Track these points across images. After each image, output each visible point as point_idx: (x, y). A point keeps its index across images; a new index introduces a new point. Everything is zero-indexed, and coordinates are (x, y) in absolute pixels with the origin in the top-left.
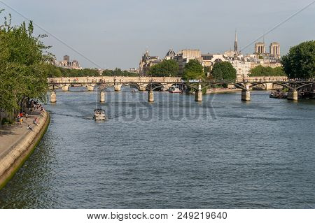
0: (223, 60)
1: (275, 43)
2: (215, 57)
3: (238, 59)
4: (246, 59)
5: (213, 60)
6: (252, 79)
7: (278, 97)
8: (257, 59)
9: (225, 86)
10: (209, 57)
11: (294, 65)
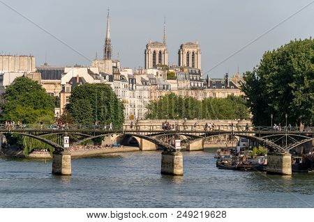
0: (90, 80)
1: (190, 44)
2: (71, 73)
3: (123, 79)
4: (138, 81)
5: (65, 79)
6: (157, 125)
7: (240, 169)
8: (162, 80)
9: (97, 142)
10: (56, 74)
11: (275, 93)
